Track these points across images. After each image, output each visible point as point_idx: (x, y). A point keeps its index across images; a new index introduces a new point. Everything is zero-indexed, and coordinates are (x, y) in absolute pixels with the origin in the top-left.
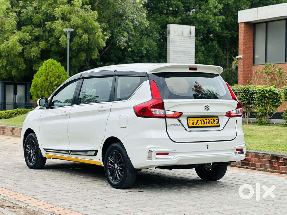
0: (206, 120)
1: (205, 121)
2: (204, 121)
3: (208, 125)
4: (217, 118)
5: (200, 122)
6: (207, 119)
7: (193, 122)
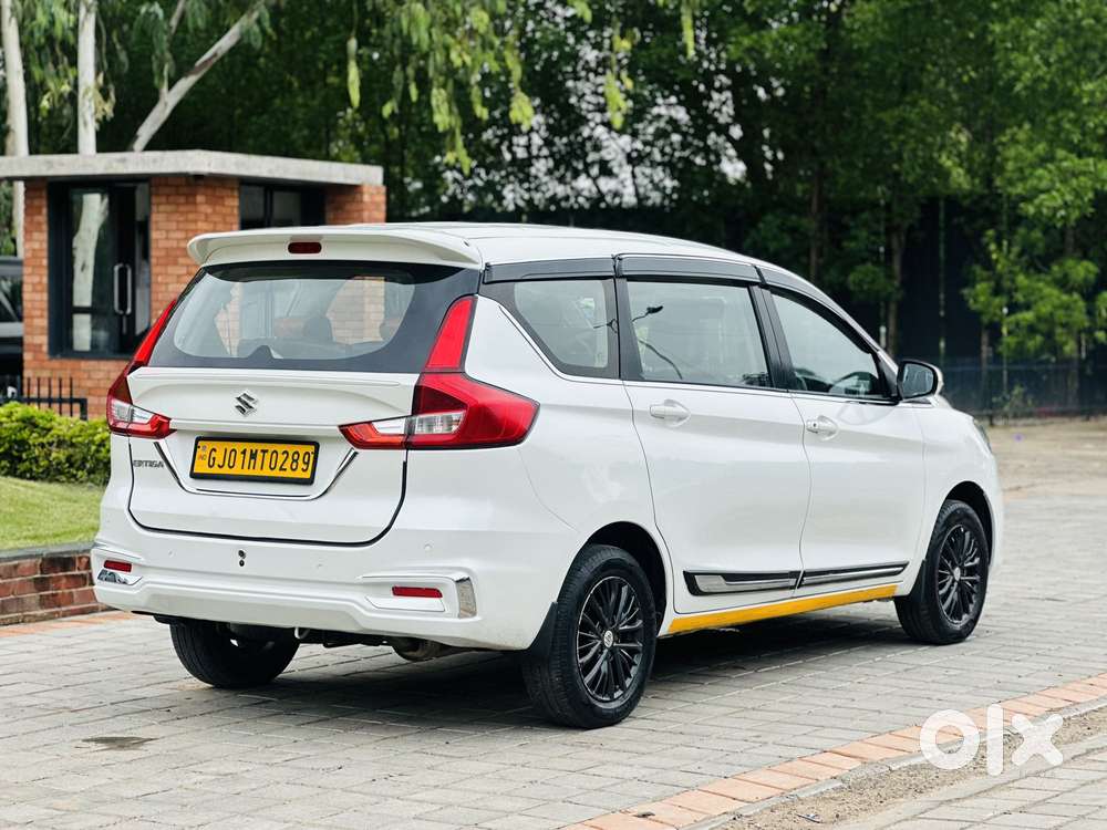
0: (264, 452)
1: (260, 455)
2: (253, 456)
3: (267, 472)
4: (311, 449)
5: (240, 457)
6: (271, 447)
7: (214, 459)
